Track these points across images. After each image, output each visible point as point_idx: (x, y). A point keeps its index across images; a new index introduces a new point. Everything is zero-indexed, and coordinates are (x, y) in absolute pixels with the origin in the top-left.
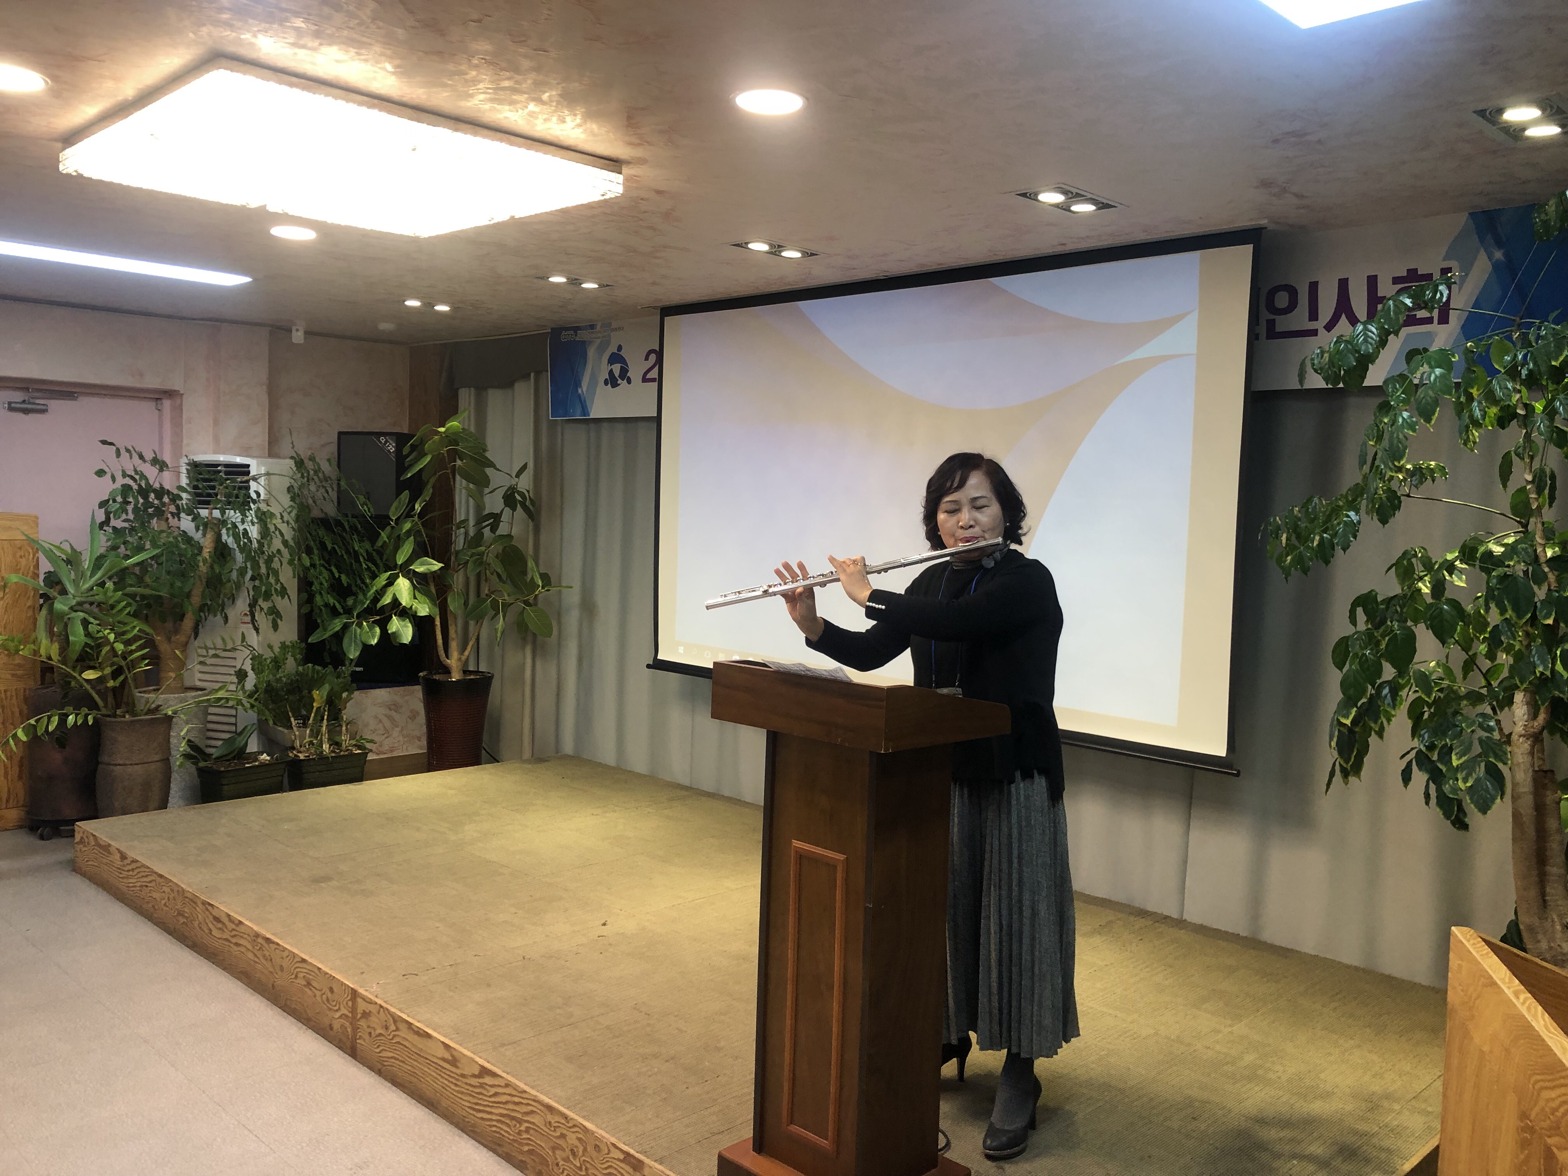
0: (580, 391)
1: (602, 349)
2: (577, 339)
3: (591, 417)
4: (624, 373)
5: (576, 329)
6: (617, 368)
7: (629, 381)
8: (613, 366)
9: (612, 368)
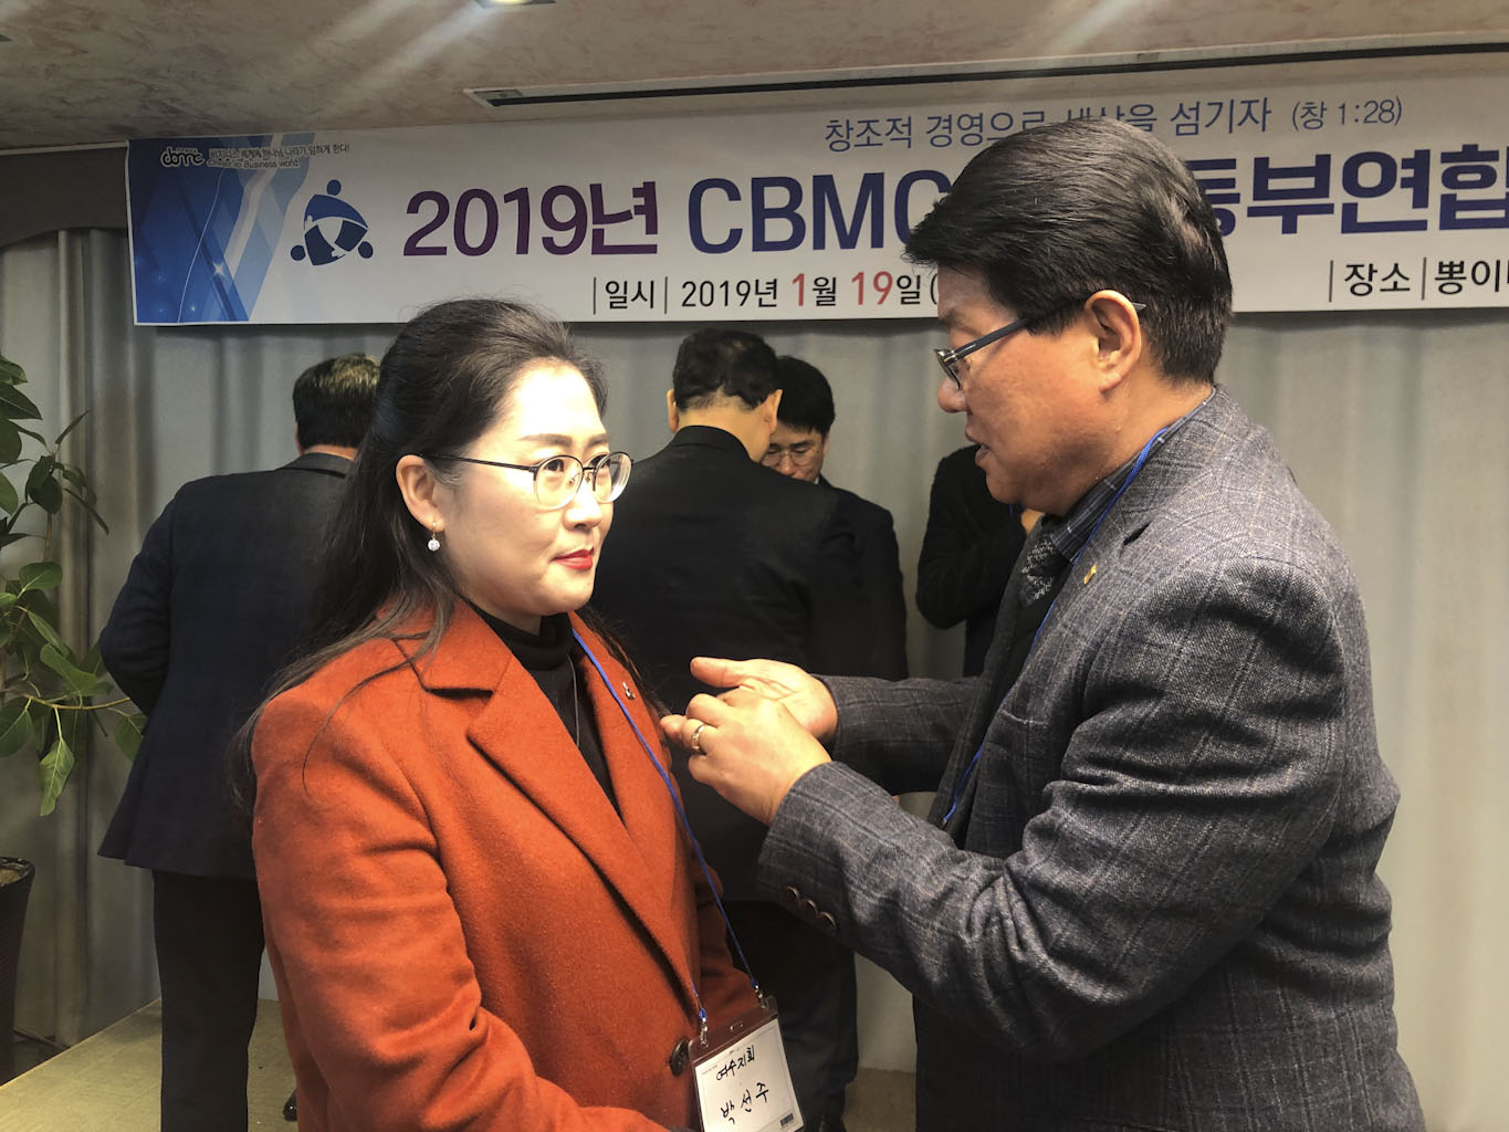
0: (219, 269)
1: (285, 185)
2: (210, 164)
3: (252, 321)
4: (353, 236)
5: (205, 145)
6: (331, 228)
7: (367, 251)
8: (318, 222)
9: (314, 224)
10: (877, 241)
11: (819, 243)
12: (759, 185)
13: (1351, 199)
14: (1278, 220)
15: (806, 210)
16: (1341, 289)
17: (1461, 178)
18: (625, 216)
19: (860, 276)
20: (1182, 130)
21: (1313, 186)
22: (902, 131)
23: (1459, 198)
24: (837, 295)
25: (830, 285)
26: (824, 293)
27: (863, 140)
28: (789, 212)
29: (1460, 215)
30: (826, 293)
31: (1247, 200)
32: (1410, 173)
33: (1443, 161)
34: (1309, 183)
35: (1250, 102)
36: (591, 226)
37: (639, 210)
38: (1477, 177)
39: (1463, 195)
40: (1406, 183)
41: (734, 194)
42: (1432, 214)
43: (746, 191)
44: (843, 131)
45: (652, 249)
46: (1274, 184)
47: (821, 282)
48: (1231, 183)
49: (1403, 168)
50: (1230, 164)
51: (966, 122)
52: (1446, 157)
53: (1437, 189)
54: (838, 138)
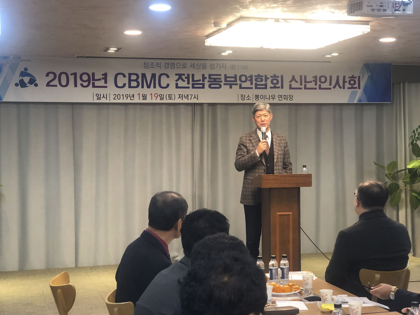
3: (4, 101)
4: (33, 81)
6: (26, 79)
7: (36, 85)
8: (23, 78)
9: (22, 78)
10: (155, 87)
11: (143, 87)
12: (130, 75)
13: (241, 83)
14: (229, 86)
15: (140, 80)
16: (240, 99)
17: (258, 80)
18: (100, 80)
19: (151, 94)
20: (211, 68)
21: (234, 80)
22: (159, 65)
23: (258, 84)
24: (147, 98)
25: (145, 96)
26: (144, 97)
27: (151, 66)
28: (136, 80)
29: (258, 86)
30: (145, 97)
31: (223, 82)
32: (250, 79)
33: (255, 77)
34: (233, 79)
35: (223, 64)
36: (91, 82)
37: (103, 78)
38: (260, 80)
39: (258, 83)
40: (249, 80)
41: (124, 76)
42: (253, 86)
43: (127, 76)
44: (147, 64)
45: (106, 87)
46: (228, 79)
47: (143, 95)
48: (220, 79)
49: (249, 77)
50: (220, 75)
51: (171, 64)
52: (255, 76)
53: (254, 82)
54: (146, 66)
